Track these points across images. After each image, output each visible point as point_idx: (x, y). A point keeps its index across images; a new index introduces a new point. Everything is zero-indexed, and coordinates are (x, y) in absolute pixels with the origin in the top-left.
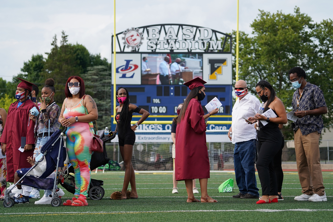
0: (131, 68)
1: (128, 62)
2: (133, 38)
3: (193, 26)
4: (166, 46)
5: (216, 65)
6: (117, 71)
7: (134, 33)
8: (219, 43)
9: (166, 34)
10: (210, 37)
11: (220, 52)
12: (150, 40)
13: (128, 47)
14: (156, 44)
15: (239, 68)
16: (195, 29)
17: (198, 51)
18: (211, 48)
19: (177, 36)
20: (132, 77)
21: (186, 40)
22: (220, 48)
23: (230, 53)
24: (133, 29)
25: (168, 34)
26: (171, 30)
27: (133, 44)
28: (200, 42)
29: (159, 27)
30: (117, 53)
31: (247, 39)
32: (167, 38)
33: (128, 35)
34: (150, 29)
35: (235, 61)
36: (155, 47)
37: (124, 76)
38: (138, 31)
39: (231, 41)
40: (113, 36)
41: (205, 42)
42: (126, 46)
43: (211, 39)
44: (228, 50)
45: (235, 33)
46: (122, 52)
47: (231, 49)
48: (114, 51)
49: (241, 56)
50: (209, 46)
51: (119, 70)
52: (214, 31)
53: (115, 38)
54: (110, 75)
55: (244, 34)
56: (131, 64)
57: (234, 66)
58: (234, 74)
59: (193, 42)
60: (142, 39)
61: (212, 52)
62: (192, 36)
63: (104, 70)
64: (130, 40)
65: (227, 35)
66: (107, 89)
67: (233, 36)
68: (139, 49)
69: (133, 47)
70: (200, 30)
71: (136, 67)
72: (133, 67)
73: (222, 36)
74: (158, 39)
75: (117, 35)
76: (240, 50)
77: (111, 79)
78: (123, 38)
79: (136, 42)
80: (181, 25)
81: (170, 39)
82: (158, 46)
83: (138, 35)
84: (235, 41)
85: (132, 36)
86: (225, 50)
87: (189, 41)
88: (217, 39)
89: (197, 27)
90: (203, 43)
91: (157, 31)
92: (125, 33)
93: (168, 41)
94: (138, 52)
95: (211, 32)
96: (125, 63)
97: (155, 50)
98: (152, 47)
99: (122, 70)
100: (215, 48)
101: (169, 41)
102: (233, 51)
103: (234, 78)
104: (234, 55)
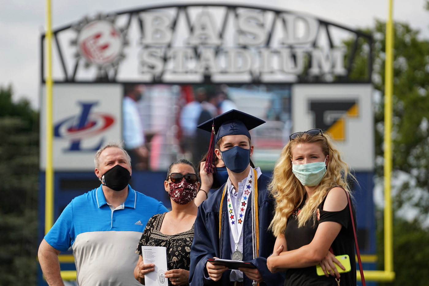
0: (94, 124)
1: (87, 108)
2: (102, 42)
3: (264, 10)
4: (192, 65)
5: (329, 117)
6: (56, 133)
7: (103, 28)
8: (338, 56)
9: (192, 29)
10: (311, 38)
11: (339, 80)
12: (147, 47)
13: (87, 66)
14: (165, 60)
15: (393, 125)
16: (270, 16)
17: (279, 77)
18: (315, 70)
19: (221, 36)
20: (97, 148)
21: (245, 47)
22: (340, 70)
23: (368, 81)
24: (100, 18)
25: (198, 32)
26: (205, 20)
27: (100, 58)
28: (286, 53)
29: (172, 12)
30: (56, 83)
31: (415, 44)
32: (195, 41)
33: (87, 34)
34: (147, 17)
35: (382, 106)
36: (159, 66)
37: (75, 147)
38: (113, 22)
39: (372, 49)
40: (43, 37)
41: (300, 53)
42: (82, 62)
43: (314, 45)
44: (361, 73)
45: (381, 27)
46: (70, 81)
47: (371, 70)
48: (47, 75)
49: (398, 92)
50: (309, 65)
51: (63, 130)
52: (324, 24)
53: (49, 42)
54: (36, 144)
55: (407, 29)
56: (96, 113)
57: (379, 119)
58: (379, 140)
59: (266, 53)
60: (126, 43)
61: (318, 80)
62: (262, 37)
63: (19, 130)
64: (92, 47)
65: (359, 33)
66: (27, 183)
67: (378, 36)
68: (116, 73)
69: (100, 68)
70: (284, 22)
71: (109, 121)
72: (101, 123)
73: (347, 36)
74: (169, 46)
75: (56, 33)
76: (397, 73)
77: (38, 154)
78: (74, 43)
79: (108, 53)
80: (232, 8)
81: (203, 44)
82: (171, 65)
83: (113, 34)
84: (384, 49)
85: (98, 36)
86: (354, 76)
87: (253, 51)
88: (332, 45)
89: (278, 13)
90: (294, 57)
91: (168, 22)
92: (78, 27)
93: (195, 49)
94: (113, 81)
95: (314, 25)
96: (77, 111)
97: (162, 73)
98: (153, 67)
99: (71, 130)
100: (326, 68)
101: (201, 50)
102: (376, 78)
103: (379, 151)
104: (380, 88)
